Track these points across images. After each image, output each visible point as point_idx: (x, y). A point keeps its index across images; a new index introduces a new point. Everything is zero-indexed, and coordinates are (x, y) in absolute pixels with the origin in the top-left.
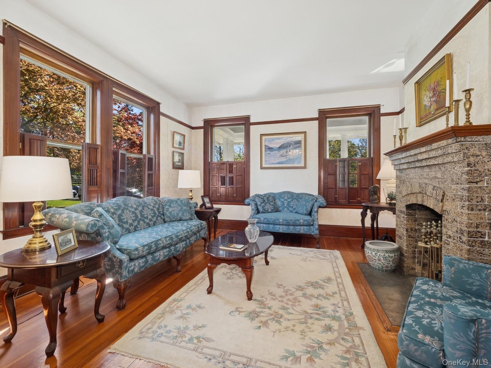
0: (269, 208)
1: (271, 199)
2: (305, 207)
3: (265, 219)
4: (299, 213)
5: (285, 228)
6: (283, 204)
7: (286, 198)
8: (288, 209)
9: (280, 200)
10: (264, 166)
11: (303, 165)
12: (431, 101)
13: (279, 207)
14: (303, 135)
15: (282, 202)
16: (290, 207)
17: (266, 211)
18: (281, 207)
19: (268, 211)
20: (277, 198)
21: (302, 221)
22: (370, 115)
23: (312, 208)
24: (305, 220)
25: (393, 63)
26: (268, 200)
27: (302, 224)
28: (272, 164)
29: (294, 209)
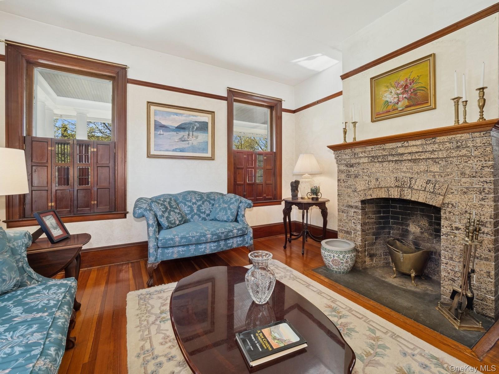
0: (176, 219)
1: (173, 203)
2: (229, 211)
3: (182, 238)
4: (219, 221)
5: (214, 246)
6: (192, 210)
7: (194, 201)
8: (200, 217)
9: (185, 205)
10: (153, 152)
11: (209, 155)
12: (398, 97)
13: (186, 214)
14: (210, 116)
15: (189, 206)
16: (202, 213)
17: (172, 224)
18: (189, 214)
19: (175, 223)
20: (181, 202)
21: (235, 231)
22: (271, 108)
23: (238, 211)
24: (238, 230)
25: (315, 58)
26: (171, 207)
27: (235, 235)
28: (167, 150)
29: (208, 215)
